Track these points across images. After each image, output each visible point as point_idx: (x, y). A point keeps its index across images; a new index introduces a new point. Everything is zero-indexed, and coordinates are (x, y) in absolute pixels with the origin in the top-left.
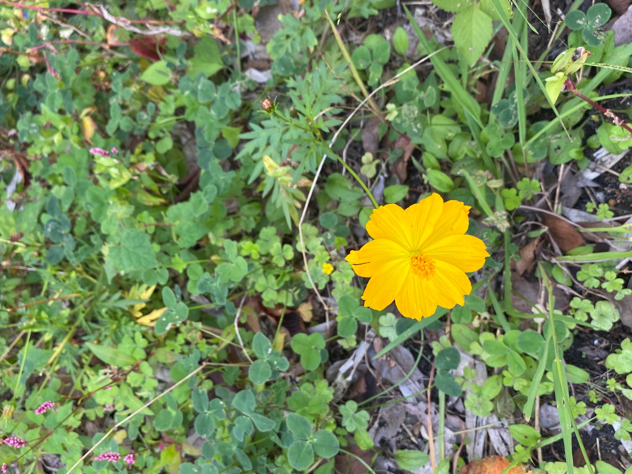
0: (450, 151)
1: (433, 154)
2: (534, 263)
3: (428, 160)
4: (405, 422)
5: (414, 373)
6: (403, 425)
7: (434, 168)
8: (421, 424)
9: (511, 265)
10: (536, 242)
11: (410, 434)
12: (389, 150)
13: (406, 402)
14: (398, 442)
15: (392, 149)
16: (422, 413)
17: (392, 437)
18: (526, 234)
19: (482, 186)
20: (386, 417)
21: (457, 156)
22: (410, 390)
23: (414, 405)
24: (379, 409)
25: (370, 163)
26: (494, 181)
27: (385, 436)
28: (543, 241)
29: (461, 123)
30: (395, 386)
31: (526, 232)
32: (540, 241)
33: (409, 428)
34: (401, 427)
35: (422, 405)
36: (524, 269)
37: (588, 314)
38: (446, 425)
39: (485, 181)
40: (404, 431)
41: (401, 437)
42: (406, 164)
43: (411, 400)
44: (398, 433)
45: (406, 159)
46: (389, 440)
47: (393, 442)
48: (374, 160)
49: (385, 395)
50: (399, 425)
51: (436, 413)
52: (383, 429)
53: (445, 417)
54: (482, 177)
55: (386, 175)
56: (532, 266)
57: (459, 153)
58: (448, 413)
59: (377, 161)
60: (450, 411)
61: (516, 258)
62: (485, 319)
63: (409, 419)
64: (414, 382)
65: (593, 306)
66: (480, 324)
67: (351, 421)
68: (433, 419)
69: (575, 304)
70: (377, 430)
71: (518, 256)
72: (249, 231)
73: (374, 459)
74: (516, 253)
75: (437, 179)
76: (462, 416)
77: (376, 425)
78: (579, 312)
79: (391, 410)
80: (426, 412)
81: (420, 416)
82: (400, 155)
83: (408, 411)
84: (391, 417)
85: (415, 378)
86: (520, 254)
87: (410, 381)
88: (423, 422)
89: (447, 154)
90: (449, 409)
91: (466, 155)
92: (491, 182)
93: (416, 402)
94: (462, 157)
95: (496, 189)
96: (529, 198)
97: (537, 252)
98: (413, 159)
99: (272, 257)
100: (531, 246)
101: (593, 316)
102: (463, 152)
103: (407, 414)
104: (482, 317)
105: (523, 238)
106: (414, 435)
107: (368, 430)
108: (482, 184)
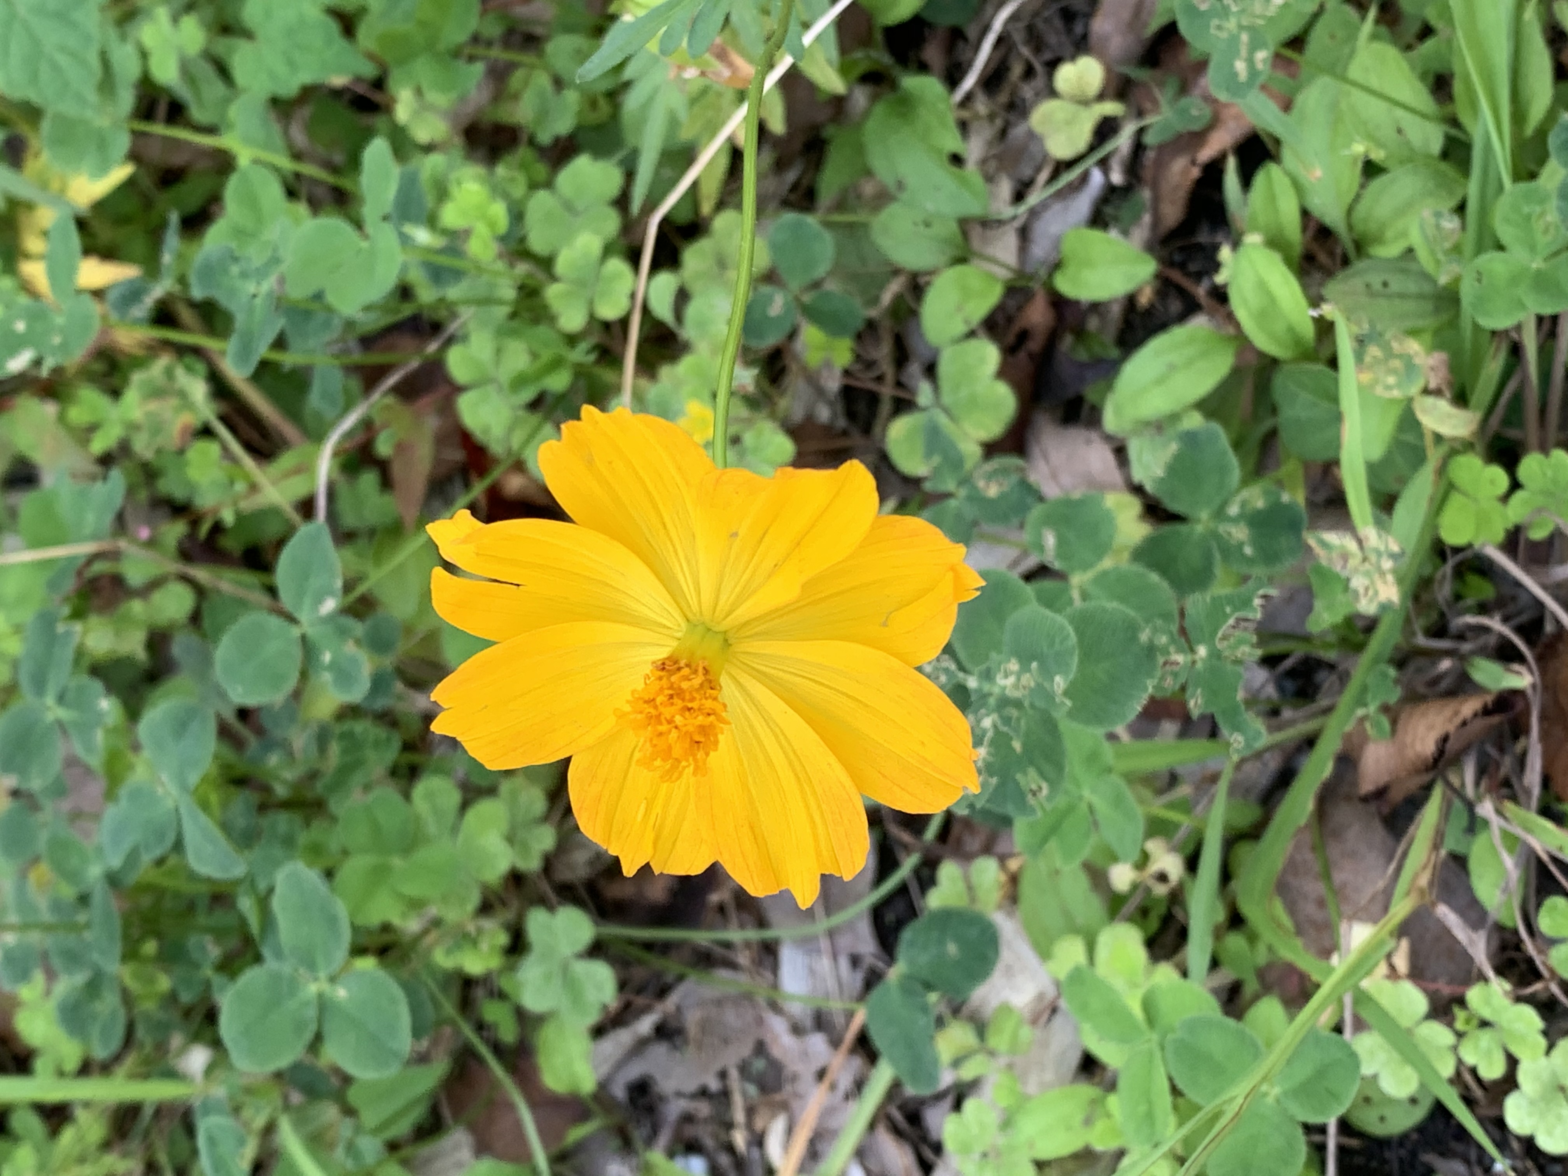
0: (1361, 210)
1: (1298, 186)
2: (1426, 778)
3: (1272, 198)
4: (744, 1069)
5: (850, 926)
6: (734, 1074)
7: (1275, 242)
8: (784, 1106)
9: (1347, 738)
10: (1469, 707)
11: (739, 1116)
12: (1171, 89)
13: (775, 1007)
14: (688, 1118)
15: (1184, 89)
16: (807, 1072)
17: (679, 1094)
18: (1462, 658)
19: (1392, 401)
20: (692, 1020)
21: (1379, 239)
22: (812, 972)
23: (797, 1030)
24: (681, 978)
25: (1084, 102)
26: (1443, 405)
27: (658, 1077)
28: (1495, 719)
29: (1454, 122)
30: (768, 934)
31: (1466, 647)
32: (1486, 711)
33: (744, 1094)
34: (723, 1075)
35: (818, 1042)
36: (1383, 779)
37: (1512, 1062)
38: (861, 1154)
39: (1414, 390)
40: (725, 1095)
41: (703, 1109)
42: (1196, 173)
43: (797, 1009)
44: (703, 1093)
45: (1206, 154)
46: (662, 1099)
47: (674, 1109)
48: (1101, 97)
49: (728, 945)
50: (717, 1066)
51: (847, 1097)
52: (660, 1051)
53: (872, 1126)
54: (1410, 367)
55: (1117, 177)
56: (1414, 784)
57: (1389, 234)
58: (889, 1119)
59: (1111, 108)
60: (898, 1116)
61: (1377, 725)
62: (1162, 877)
63: (759, 1065)
64: (835, 957)
65: (1543, 1042)
66: (1135, 887)
67: (548, 977)
68: (828, 1112)
69: (1488, 1002)
70: (641, 1046)
71: (1386, 723)
72: (545, 137)
73: (577, 1133)
74: (1385, 709)
75: (1262, 287)
76: (928, 1154)
77: (645, 1025)
78: (1485, 1038)
79: (719, 1003)
80: (821, 1074)
81: (794, 1078)
82: (1196, 127)
83: (768, 1039)
84: (705, 1026)
85: (845, 942)
86: (1394, 722)
87: (824, 944)
88: (795, 1104)
89: (1350, 211)
90: (901, 1108)
91: (1410, 251)
92: (1430, 400)
93: (808, 1022)
94: (1390, 250)
95: (1438, 438)
96: (1538, 534)
97: (1451, 746)
98: (1231, 165)
99: (553, 278)
100: (1448, 711)
101: (1523, 1076)
102: (1404, 234)
103: (760, 1048)
104: (1154, 867)
105: (1445, 664)
106: (749, 1125)
107: (599, 1032)
108: (1396, 393)
